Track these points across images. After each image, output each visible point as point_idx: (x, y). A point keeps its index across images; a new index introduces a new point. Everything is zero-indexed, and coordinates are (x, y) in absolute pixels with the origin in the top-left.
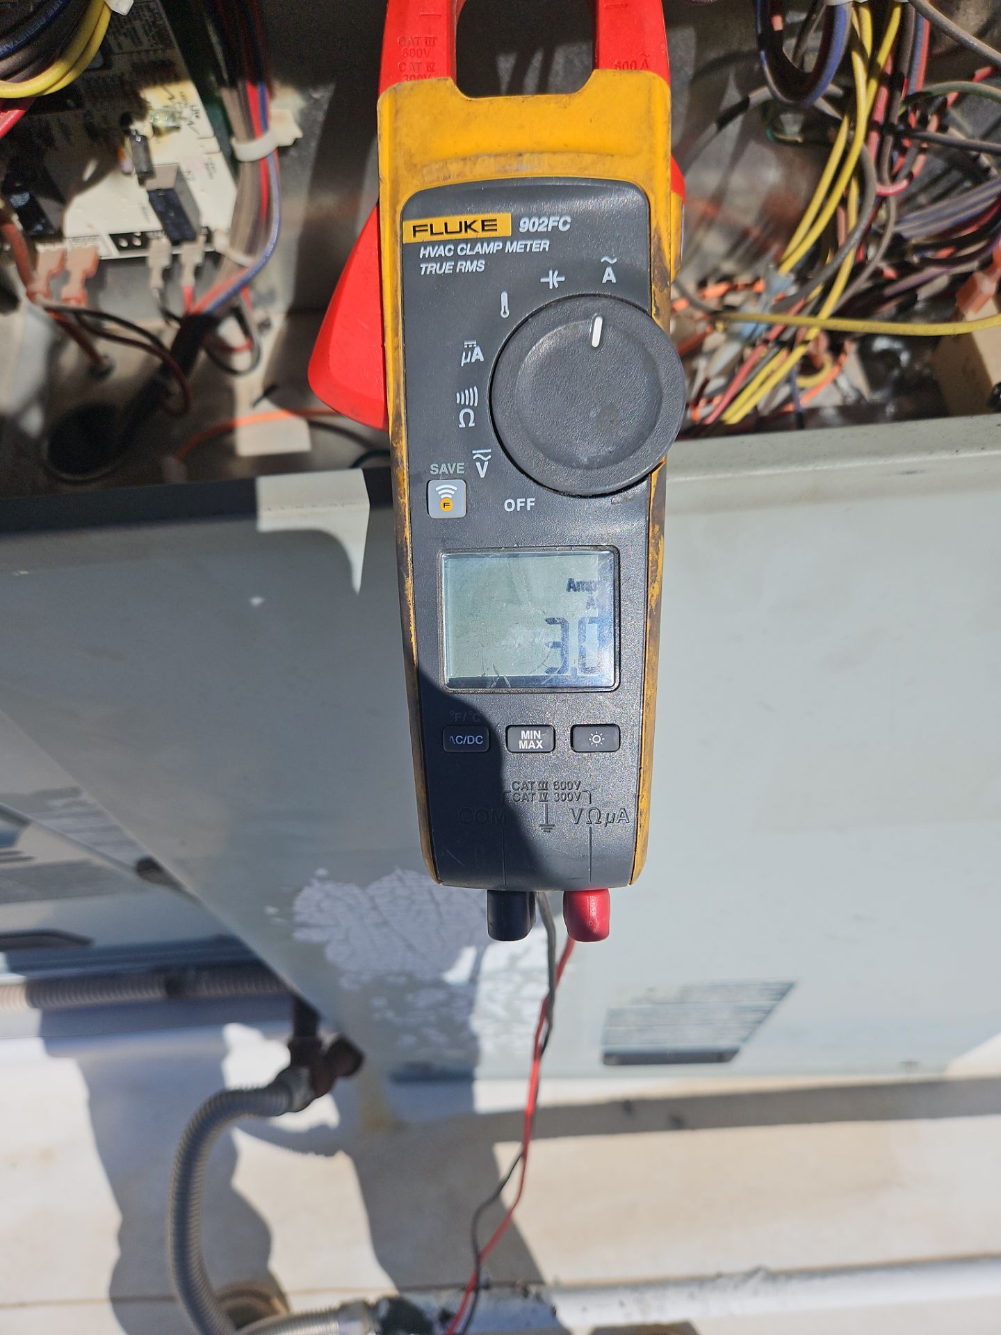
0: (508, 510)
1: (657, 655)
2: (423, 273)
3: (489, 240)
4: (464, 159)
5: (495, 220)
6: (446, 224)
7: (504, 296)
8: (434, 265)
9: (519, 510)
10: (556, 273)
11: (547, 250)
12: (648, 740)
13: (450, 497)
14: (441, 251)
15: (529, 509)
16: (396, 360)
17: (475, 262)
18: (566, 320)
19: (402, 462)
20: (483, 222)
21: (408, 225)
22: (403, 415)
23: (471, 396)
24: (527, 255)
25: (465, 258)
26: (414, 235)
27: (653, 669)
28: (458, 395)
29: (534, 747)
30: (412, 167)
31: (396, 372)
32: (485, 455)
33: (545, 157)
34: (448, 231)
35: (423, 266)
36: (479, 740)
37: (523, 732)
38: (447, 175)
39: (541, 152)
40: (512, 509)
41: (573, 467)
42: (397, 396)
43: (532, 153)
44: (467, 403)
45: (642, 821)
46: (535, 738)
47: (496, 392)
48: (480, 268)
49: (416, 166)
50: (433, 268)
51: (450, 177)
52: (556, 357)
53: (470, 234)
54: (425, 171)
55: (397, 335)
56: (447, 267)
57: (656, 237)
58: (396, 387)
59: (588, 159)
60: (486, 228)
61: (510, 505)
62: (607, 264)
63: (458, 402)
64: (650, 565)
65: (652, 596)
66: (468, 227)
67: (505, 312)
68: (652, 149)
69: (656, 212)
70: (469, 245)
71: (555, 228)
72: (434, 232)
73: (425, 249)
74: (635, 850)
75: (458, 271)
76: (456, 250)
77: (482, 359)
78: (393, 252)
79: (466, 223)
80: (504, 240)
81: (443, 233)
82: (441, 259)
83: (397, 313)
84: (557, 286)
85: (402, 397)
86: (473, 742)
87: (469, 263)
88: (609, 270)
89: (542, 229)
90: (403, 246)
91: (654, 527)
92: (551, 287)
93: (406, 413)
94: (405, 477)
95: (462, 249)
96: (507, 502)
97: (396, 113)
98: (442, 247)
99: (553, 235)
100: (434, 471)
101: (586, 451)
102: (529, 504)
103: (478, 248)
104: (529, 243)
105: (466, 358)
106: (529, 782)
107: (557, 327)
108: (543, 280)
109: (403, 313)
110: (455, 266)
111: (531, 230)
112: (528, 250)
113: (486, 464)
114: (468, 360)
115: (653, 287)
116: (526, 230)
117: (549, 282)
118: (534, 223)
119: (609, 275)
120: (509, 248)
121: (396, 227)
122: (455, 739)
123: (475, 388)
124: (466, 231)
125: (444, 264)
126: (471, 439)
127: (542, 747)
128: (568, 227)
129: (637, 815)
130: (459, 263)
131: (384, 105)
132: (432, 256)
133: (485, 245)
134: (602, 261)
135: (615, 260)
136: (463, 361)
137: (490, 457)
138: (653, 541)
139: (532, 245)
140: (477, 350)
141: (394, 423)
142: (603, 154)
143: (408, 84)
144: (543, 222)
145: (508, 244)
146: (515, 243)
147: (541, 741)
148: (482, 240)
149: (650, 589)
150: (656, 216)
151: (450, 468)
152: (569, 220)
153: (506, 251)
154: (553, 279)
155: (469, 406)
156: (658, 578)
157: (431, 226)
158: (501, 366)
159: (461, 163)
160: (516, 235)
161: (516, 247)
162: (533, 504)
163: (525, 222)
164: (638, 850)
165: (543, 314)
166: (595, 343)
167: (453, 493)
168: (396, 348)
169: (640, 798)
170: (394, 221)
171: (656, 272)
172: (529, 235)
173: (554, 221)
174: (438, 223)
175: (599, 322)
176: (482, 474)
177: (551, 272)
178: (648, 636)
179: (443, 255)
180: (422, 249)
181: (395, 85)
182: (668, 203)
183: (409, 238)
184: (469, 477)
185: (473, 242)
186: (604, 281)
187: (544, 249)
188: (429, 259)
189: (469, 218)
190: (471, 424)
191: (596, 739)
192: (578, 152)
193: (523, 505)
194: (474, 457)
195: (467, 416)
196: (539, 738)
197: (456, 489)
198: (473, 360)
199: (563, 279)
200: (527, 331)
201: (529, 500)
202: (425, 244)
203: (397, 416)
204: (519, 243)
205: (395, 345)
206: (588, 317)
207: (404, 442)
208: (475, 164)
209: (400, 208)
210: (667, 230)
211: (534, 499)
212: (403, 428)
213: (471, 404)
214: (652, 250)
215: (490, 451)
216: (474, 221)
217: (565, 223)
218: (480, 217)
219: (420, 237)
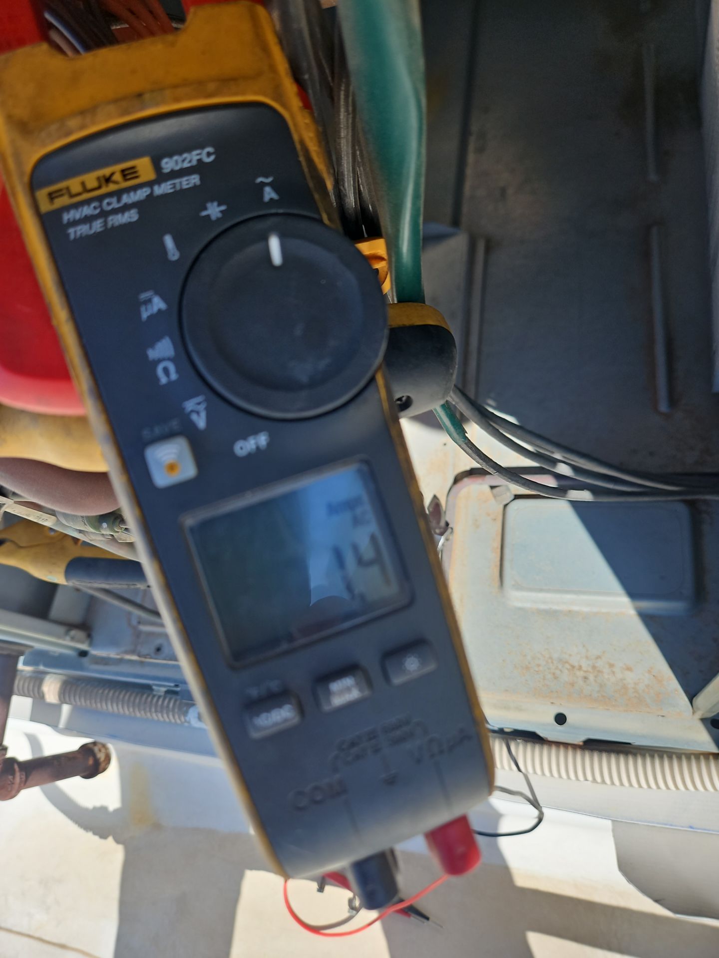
0: (241, 453)
2: (73, 238)
3: (135, 188)
4: (82, 112)
5: (135, 167)
6: (83, 184)
7: (169, 241)
8: (83, 227)
9: (252, 449)
10: (215, 204)
11: (198, 183)
13: (173, 457)
14: (87, 211)
15: (262, 445)
17: (126, 213)
18: (240, 247)
20: (122, 171)
21: (42, 194)
24: (179, 194)
25: (115, 211)
26: (51, 202)
28: (149, 351)
29: (350, 697)
30: (28, 134)
32: (198, 404)
33: (168, 93)
34: (88, 189)
35: (71, 231)
36: (288, 711)
37: (333, 685)
38: (69, 133)
39: (162, 89)
40: (245, 451)
41: (295, 389)
44: (162, 356)
46: (347, 687)
48: (133, 217)
49: (32, 133)
50: (83, 230)
51: (72, 134)
53: (112, 187)
54: (43, 135)
56: (97, 226)
57: (304, 149)
59: (212, 87)
60: (129, 177)
61: (241, 448)
62: (263, 184)
63: (152, 358)
66: (108, 180)
67: (173, 255)
68: (273, 68)
69: (295, 126)
70: (114, 198)
71: (200, 161)
72: (72, 193)
73: (68, 213)
75: (110, 226)
76: (101, 206)
77: (164, 307)
78: (34, 225)
79: (104, 177)
80: (150, 184)
81: (82, 193)
82: (88, 219)
84: (219, 216)
86: (282, 716)
87: (119, 215)
88: (267, 189)
89: (186, 165)
90: (42, 216)
92: (214, 218)
95: (108, 204)
96: (237, 445)
98: (85, 207)
99: (199, 168)
100: (146, 436)
101: (302, 371)
102: (261, 441)
103: (125, 198)
104: (177, 181)
105: (146, 311)
106: (356, 737)
107: (233, 255)
108: (203, 214)
110: (106, 222)
111: (176, 168)
112: (178, 189)
113: (202, 412)
114: (150, 313)
115: (317, 196)
116: (170, 169)
117: (210, 215)
118: (176, 161)
119: (269, 194)
120: (158, 191)
121: (29, 200)
123: (166, 339)
124: (107, 185)
125: (93, 223)
126: (178, 391)
127: (358, 694)
128: (212, 158)
130: (109, 218)
132: (78, 218)
133: (132, 194)
134: (257, 182)
135: (271, 178)
136: (145, 315)
137: (204, 405)
139: (181, 183)
140: (156, 299)
142: (225, 80)
144: (186, 158)
145: (156, 187)
146: (163, 185)
147: (356, 688)
148: (128, 190)
151: (163, 426)
152: (211, 150)
153: (156, 195)
154: (214, 210)
155: (165, 359)
157: (67, 188)
158: (187, 309)
159: (80, 118)
160: (161, 177)
161: (165, 188)
162: (266, 439)
163: (167, 162)
165: (214, 246)
166: (278, 261)
167: (175, 453)
168: (67, 321)
170: (25, 194)
171: (314, 182)
172: (174, 174)
173: (196, 155)
174: (74, 184)
175: (274, 241)
176: (202, 424)
177: (209, 204)
179: (90, 214)
180: (64, 214)
183: (45, 206)
184: (188, 431)
185: (118, 194)
186: (266, 200)
187: (195, 183)
188: (75, 223)
189: (106, 171)
190: (174, 377)
191: (412, 663)
192: (199, 82)
193: (255, 443)
194: (187, 410)
195: (166, 371)
197: (178, 447)
198: (155, 311)
199: (224, 208)
200: (204, 266)
201: (260, 436)
202: (67, 208)
204: (167, 184)
205: (65, 318)
206: (262, 237)
208: (95, 116)
209: (26, 180)
210: (311, 141)
211: (265, 434)
213: (167, 356)
215: (201, 399)
216: (113, 173)
217: (209, 154)
218: (118, 167)
219: (60, 202)
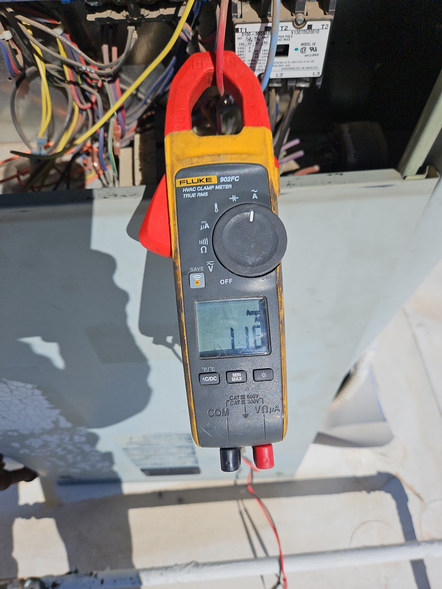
0: (222, 284)
1: (285, 339)
2: (184, 197)
3: (209, 185)
4: (199, 157)
5: (211, 178)
6: (192, 180)
7: (216, 205)
8: (189, 194)
9: (226, 283)
10: (235, 196)
11: (231, 188)
12: (285, 375)
13: (199, 279)
14: (191, 189)
15: (230, 283)
16: (174, 229)
17: (204, 193)
18: (240, 212)
19: (179, 267)
20: (206, 179)
21: (178, 181)
22: (178, 250)
23: (205, 241)
24: (224, 190)
25: (200, 192)
26: (180, 184)
27: (284, 345)
28: (200, 241)
29: (238, 380)
30: (179, 160)
31: (175, 234)
32: (212, 263)
33: (229, 156)
34: (194, 182)
35: (184, 195)
36: (215, 378)
37: (233, 374)
38: (192, 163)
39: (227, 154)
40: (223, 283)
41: (246, 266)
42: (176, 242)
43: (224, 154)
44: (204, 244)
45: (285, 410)
46: (238, 376)
47: (214, 240)
48: (206, 195)
49: (180, 160)
50: (188, 195)
51: (193, 163)
52: (237, 225)
53: (202, 183)
54: (184, 162)
55: (175, 220)
56: (194, 195)
57: (271, 183)
58: (175, 239)
59: (244, 156)
60: (208, 181)
61: (222, 282)
62: (253, 192)
63: (200, 244)
64: (279, 303)
65: (281, 315)
66: (201, 181)
67: (216, 211)
68: (267, 152)
69: (270, 174)
70: (201, 187)
71: (234, 180)
72: (188, 183)
73: (185, 189)
74: (283, 423)
75: (198, 196)
76: (196, 189)
77: (209, 228)
78: (173, 190)
79: (200, 179)
80: (215, 185)
81: (191, 183)
82: (191, 192)
83: (175, 212)
84: (235, 200)
85: (178, 243)
86: (213, 380)
87: (202, 193)
88: (255, 194)
89: (229, 181)
90: (176, 188)
91: (279, 288)
92: (233, 201)
93: (180, 249)
94: (180, 273)
95: (199, 189)
96: (221, 281)
97: (172, 142)
98: (191, 188)
99: (233, 183)
100: (192, 270)
101: (250, 260)
102: (230, 281)
103: (205, 188)
104: (224, 186)
105: (202, 228)
106: (237, 396)
107: (237, 215)
108: (230, 199)
109: (177, 212)
110: (197, 195)
111: (225, 181)
112: (224, 188)
113: (212, 266)
114: (203, 228)
115: (271, 200)
116: (223, 181)
117: (232, 199)
118: (226, 179)
119: (255, 196)
120: (217, 188)
121: (173, 182)
122: (205, 379)
123: (207, 238)
124: (200, 182)
125: (192, 194)
126: (206, 257)
127: (241, 380)
128: (238, 180)
129: (283, 407)
130: (198, 194)
131: (167, 140)
132: (188, 191)
133: (208, 187)
134: (252, 191)
135: (257, 191)
136: (201, 229)
137: (214, 264)
138: (279, 293)
139: (225, 186)
140: (207, 224)
141: (174, 253)
142: (249, 154)
143: (176, 133)
144: (229, 178)
145: (216, 186)
146: (219, 186)
147: (241, 377)
148: (206, 185)
149: (280, 313)
150: (270, 175)
151: (198, 269)
152: (238, 177)
153: (216, 189)
154: (234, 198)
155: (204, 245)
156: (283, 308)
157: (187, 181)
158: (216, 230)
159: (197, 159)
160: (219, 183)
161: (219, 187)
162: (232, 281)
163: (222, 179)
164: (285, 423)
165: (231, 210)
166: (251, 220)
167: (200, 278)
168: (175, 225)
169: (283, 399)
170: (172, 179)
171: (272, 195)
172: (224, 183)
173: (233, 178)
174: (189, 180)
175: (252, 213)
176: (211, 270)
177: (233, 196)
178: (281, 331)
179: (192, 191)
180: (184, 189)
181: (171, 133)
182: (274, 171)
183: (178, 185)
184: (206, 272)
185: (203, 186)
186: (253, 198)
187: (230, 188)
188: (187, 193)
190: (206, 252)
191: (264, 375)
192: (240, 154)
193: (228, 281)
194: (207, 264)
195: (204, 249)
196: (240, 376)
197: (201, 276)
198: (205, 228)
199: (238, 198)
200: (225, 217)
201: (230, 280)
202: (185, 187)
203: (176, 250)
204: (220, 186)
205: (174, 224)
206: (248, 211)
207: (179, 260)
208: (203, 159)
209: (174, 175)
210: (275, 180)
211: (232, 279)
212: (179, 255)
213: (205, 244)
214: (270, 187)
215: (213, 261)
216: (203, 179)
217: (237, 179)
218: (205, 177)
219: (183, 185)
